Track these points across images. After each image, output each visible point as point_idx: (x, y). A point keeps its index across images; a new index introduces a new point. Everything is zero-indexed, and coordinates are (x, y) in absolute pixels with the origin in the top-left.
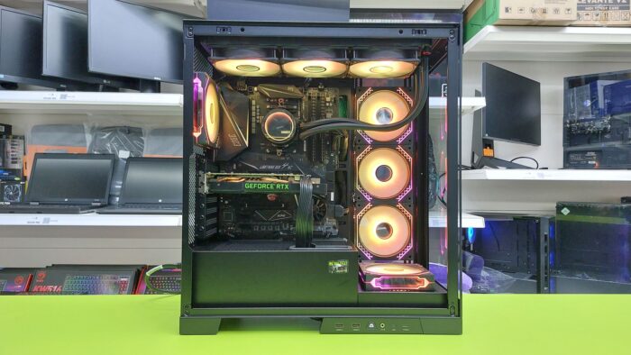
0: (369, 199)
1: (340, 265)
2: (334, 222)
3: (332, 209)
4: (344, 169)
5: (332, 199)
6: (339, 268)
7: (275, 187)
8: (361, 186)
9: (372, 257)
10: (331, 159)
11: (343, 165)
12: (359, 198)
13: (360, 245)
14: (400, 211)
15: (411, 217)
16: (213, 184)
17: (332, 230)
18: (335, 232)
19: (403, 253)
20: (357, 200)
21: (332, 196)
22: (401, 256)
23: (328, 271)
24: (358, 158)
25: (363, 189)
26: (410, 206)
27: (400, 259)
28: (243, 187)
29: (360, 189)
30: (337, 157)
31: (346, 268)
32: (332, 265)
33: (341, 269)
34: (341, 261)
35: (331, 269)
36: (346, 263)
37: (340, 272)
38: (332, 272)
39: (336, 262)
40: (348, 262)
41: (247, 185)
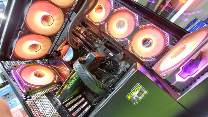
0: (126, 39)
1: (137, 93)
2: (124, 63)
3: (117, 58)
4: (106, 41)
5: (112, 55)
6: (139, 95)
7: (76, 77)
8: (118, 39)
9: (155, 58)
10: (98, 43)
11: (104, 40)
12: (122, 44)
13: (144, 59)
14: (143, 28)
15: (151, 24)
16: (59, 99)
17: (126, 66)
18: (128, 65)
19: (168, 41)
20: (123, 45)
21: (111, 54)
22: (168, 43)
23: (134, 105)
24: (106, 32)
25: (120, 39)
26: (145, 22)
27: (169, 46)
28: (67, 90)
29: (119, 40)
30: (99, 41)
31: (143, 90)
32: (132, 98)
33: (141, 95)
34: (134, 88)
35: (134, 101)
36: (139, 87)
37: (143, 97)
38: (137, 102)
39: (132, 92)
40: (140, 84)
41: (68, 87)
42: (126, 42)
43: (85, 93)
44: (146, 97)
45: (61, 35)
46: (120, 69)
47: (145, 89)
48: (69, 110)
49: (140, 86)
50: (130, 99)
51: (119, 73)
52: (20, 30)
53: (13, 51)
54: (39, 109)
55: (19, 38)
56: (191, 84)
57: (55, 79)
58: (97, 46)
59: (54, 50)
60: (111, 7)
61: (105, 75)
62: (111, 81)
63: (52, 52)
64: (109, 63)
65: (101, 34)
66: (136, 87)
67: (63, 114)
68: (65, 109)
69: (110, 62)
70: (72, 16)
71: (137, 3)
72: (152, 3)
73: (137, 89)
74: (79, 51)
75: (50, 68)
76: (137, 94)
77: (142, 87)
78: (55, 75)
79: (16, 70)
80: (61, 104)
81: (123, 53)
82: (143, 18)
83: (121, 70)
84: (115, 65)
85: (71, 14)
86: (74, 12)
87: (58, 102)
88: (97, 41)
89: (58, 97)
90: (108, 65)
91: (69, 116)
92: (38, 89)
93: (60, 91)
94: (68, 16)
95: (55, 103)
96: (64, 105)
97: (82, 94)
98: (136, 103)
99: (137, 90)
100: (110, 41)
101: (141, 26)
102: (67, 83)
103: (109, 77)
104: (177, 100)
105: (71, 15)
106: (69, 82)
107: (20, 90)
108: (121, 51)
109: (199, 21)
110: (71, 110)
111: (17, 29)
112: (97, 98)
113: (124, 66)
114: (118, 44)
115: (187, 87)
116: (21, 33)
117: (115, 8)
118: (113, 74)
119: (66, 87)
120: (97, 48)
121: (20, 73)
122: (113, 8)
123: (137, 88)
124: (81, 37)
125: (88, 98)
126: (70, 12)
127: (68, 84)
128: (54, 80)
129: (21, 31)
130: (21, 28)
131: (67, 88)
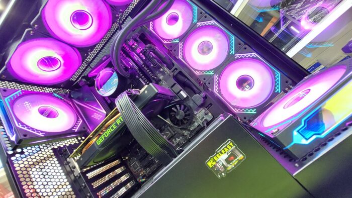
0: (211, 73)
1: (225, 156)
2: (203, 111)
3: (192, 102)
4: (176, 72)
5: (185, 96)
7: (116, 124)
8: (198, 71)
9: (255, 110)
10: (163, 73)
11: (175, 70)
12: (204, 79)
13: (237, 109)
14: (241, 59)
15: (254, 54)
16: (78, 161)
17: (206, 117)
18: (209, 117)
19: (278, 84)
20: (204, 81)
21: (184, 94)
22: (278, 88)
23: (217, 178)
24: (180, 57)
25: (201, 71)
26: (245, 49)
27: (279, 92)
28: (96, 146)
29: (200, 73)
30: (166, 69)
31: (237, 152)
32: (214, 165)
33: (233, 160)
34: (221, 148)
35: (218, 171)
36: (230, 147)
37: (235, 166)
38: (223, 174)
39: (216, 155)
40: (231, 142)
41: (98, 141)
42: (212, 77)
43: (127, 158)
44: (241, 164)
45: (100, 51)
46: (194, 122)
47: (239, 151)
48: (92, 184)
49: (231, 144)
50: (211, 167)
51: (192, 129)
52: (29, 26)
53: (6, 63)
54: (33, 182)
55: (24, 41)
56: (318, 150)
57: (76, 124)
58: (161, 77)
59: (82, 76)
60: (193, 18)
61: (168, 129)
62: (176, 140)
63: (80, 79)
64: (178, 108)
65: (169, 59)
66: (224, 147)
67: (80, 190)
68: (86, 182)
69: (180, 107)
70: (125, 22)
71: (237, 18)
72: (260, 21)
73: (226, 149)
74: (129, 81)
75: (70, 105)
76: (226, 158)
77: (236, 148)
78: (78, 119)
79: (6, 97)
80: (80, 172)
81: (203, 94)
82: (242, 43)
83: (196, 124)
84: (188, 113)
85: (124, 18)
86: (129, 17)
87: (74, 167)
88: (162, 70)
89: (75, 158)
90: (175, 112)
91: (90, 197)
92: (42, 137)
93: (82, 147)
94: (120, 21)
95: (68, 169)
96: (84, 174)
97: (121, 160)
98: (221, 174)
99: (225, 152)
100: (184, 71)
101: (237, 55)
102: (97, 134)
103: (174, 134)
104: (294, 175)
105: (124, 20)
106: (102, 132)
107: (6, 134)
108: (201, 92)
109: (322, 67)
110: (96, 185)
111: (24, 23)
112: (148, 170)
113: (203, 117)
114: (197, 79)
115: (311, 155)
116: (29, 32)
117: (199, 20)
118: (181, 129)
119: (94, 140)
120: (160, 80)
121: (12, 103)
122: (195, 21)
123: (226, 147)
124: (136, 58)
125: (132, 168)
126: (123, 16)
127: (100, 135)
128: (74, 126)
129: (30, 29)
130: (31, 23)
131: (95, 142)
